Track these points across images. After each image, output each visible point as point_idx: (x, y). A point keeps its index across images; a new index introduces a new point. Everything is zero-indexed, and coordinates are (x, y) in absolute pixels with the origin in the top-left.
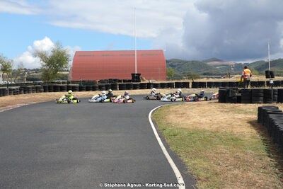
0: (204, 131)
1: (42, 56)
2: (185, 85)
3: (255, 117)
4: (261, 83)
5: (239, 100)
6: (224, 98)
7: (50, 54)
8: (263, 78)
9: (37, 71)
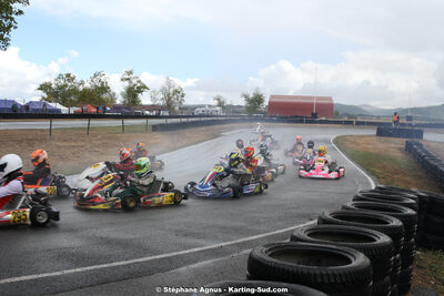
0: (371, 154)
1: (246, 97)
2: (351, 123)
3: (403, 146)
4: (403, 124)
5: (390, 135)
6: (380, 133)
7: (251, 96)
8: (405, 122)
9: (239, 106)
